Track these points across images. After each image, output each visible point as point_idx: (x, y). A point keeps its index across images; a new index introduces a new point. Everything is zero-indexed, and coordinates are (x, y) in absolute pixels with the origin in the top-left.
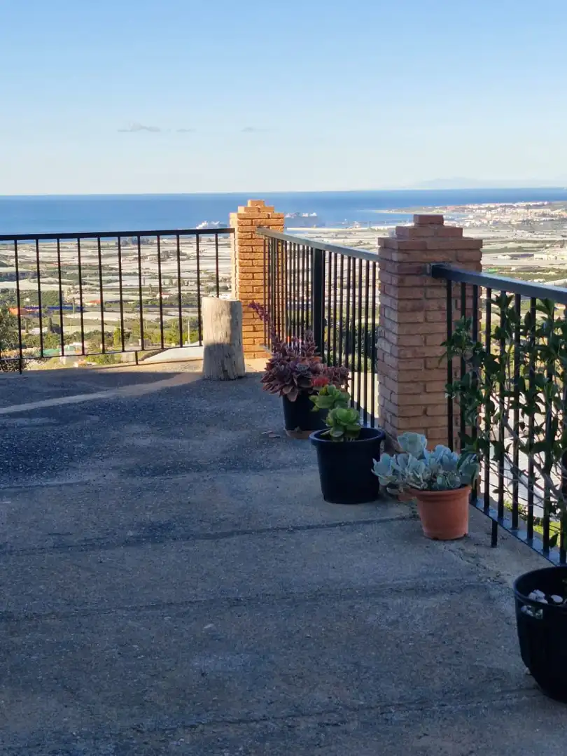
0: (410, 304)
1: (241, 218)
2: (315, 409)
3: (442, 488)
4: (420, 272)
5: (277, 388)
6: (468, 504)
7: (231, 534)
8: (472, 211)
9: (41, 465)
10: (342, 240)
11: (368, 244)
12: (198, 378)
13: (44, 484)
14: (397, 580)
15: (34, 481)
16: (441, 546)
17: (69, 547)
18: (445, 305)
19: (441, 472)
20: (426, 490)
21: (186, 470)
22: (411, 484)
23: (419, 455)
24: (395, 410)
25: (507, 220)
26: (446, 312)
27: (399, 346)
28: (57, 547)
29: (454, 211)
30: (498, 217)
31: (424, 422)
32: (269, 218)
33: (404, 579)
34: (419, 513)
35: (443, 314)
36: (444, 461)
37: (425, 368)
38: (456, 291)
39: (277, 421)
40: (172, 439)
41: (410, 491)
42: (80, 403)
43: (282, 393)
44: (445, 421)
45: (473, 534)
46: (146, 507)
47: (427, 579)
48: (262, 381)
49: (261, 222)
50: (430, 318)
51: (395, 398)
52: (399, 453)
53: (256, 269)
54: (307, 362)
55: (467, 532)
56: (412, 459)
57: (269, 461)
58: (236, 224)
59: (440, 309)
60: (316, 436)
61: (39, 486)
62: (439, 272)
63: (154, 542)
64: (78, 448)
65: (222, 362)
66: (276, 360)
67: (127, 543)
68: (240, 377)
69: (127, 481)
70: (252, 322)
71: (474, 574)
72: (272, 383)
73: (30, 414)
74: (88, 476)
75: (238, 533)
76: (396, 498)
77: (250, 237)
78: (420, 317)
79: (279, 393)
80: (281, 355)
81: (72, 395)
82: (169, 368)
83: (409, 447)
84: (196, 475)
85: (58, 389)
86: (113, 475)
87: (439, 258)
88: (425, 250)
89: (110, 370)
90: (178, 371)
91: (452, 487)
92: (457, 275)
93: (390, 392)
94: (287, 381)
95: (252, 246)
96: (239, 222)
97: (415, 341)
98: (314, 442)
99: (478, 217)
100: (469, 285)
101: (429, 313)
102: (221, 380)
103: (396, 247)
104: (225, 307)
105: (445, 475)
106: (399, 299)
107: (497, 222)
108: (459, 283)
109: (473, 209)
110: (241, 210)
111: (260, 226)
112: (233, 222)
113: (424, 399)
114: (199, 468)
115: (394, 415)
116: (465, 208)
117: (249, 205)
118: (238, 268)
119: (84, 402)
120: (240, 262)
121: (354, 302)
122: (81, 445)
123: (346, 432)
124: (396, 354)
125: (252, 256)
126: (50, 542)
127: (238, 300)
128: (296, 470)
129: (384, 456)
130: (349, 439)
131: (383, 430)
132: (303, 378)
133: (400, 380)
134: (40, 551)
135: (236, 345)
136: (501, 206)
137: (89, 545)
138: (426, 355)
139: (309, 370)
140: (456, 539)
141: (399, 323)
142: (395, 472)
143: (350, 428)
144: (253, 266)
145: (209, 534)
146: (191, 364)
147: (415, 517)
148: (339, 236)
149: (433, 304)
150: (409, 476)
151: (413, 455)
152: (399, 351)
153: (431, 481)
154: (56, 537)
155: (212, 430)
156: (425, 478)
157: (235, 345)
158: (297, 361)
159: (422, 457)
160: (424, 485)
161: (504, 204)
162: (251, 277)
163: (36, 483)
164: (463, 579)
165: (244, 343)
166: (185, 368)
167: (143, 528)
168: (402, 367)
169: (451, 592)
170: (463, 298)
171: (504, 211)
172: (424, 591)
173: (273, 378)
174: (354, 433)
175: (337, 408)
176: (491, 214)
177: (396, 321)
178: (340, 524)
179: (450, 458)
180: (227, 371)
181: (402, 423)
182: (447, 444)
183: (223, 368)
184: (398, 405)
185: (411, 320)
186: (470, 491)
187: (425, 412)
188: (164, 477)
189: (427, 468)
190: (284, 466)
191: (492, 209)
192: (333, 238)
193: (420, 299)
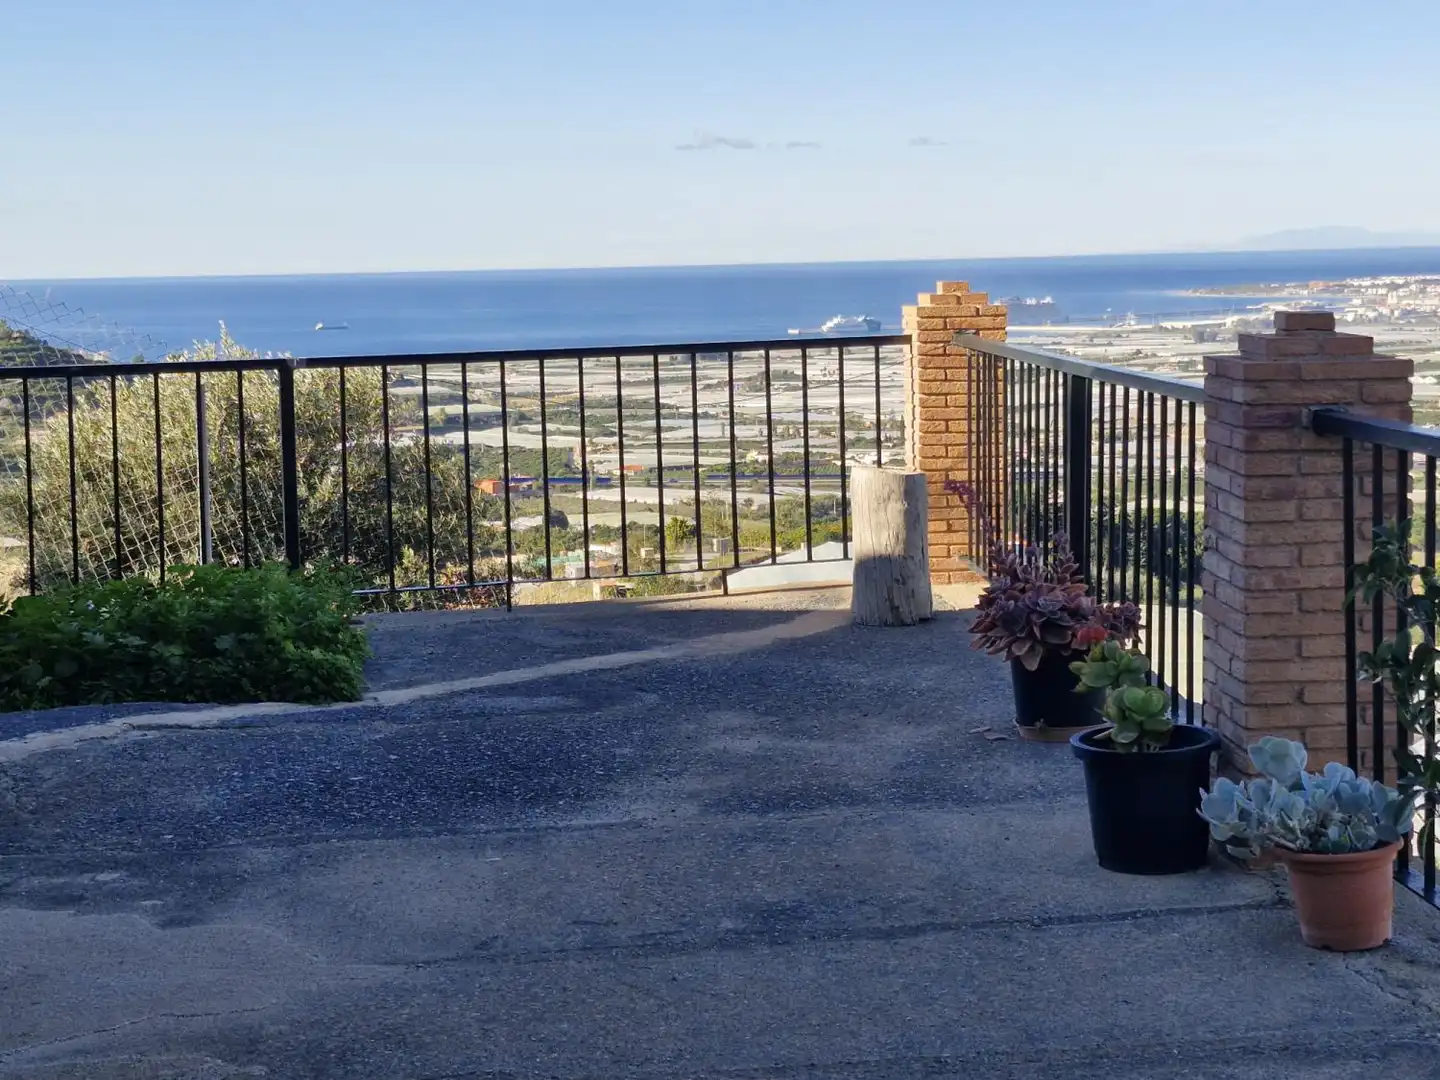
0: (1267, 486)
1: (924, 314)
2: (1079, 688)
3: (1338, 848)
4: (1289, 422)
5: (1001, 644)
6: (1392, 880)
7: (918, 930)
8: (1359, 291)
9: (554, 788)
10: (1104, 348)
11: (1154, 355)
12: (843, 623)
13: (561, 824)
14: (1253, 1029)
15: (539, 817)
16: (1338, 963)
17: (612, 948)
18: (1339, 487)
19: (1337, 815)
20: (1307, 852)
21: (829, 801)
22: (1277, 839)
23: (1290, 783)
24: (1240, 692)
25: (1428, 309)
26: (1342, 502)
27: (1247, 567)
28: (590, 949)
29: (1324, 290)
30: (1411, 302)
31: (1298, 715)
32: (978, 315)
33: (1267, 1027)
34: (1290, 896)
35: (1335, 505)
36: (1344, 795)
37: (1300, 610)
38: (1363, 460)
39: (1000, 706)
40: (797, 741)
41: (1275, 852)
42: (621, 669)
43: (1010, 652)
44: (1340, 714)
45: (1403, 941)
46: (755, 873)
47: (1316, 1031)
48: (972, 631)
49: (961, 323)
50: (1310, 514)
51: (1239, 668)
52: (1249, 776)
53: (951, 412)
54: (1059, 594)
55: (1390, 936)
56: (1277, 789)
57: (986, 785)
58: (916, 326)
59: (1329, 494)
60: (1083, 739)
61: (552, 828)
62: (1326, 423)
63: (773, 943)
64: (624, 756)
65: (890, 590)
66: (999, 589)
67: (723, 943)
68: (924, 620)
69: (717, 821)
70: (945, 513)
71: (1408, 1020)
72: (989, 634)
73: (530, 689)
74: (641, 811)
75: (934, 927)
76: (1242, 865)
77: (941, 351)
78: (1289, 509)
79: (1004, 653)
80: (1009, 581)
81: (604, 653)
82: (785, 602)
83: (1272, 767)
84: (848, 812)
85: (577, 642)
86: (690, 809)
87: (1328, 394)
88: (1299, 381)
89: (675, 606)
90: (803, 607)
91: (1359, 845)
92: (1362, 429)
93: (1229, 656)
94: (1021, 631)
95: (945, 368)
96: (920, 325)
97: (1279, 558)
98: (1079, 753)
99: (1372, 303)
100: (1389, 448)
101: (1308, 503)
102: (886, 625)
103: (1240, 375)
104: (895, 486)
105: (1345, 823)
106: (1248, 477)
107: (1409, 312)
108: (1369, 445)
109: (1360, 286)
110: (924, 300)
111: (960, 331)
112: (909, 321)
113: (1295, 671)
114: (852, 798)
115: (1237, 700)
116: (1345, 286)
117: (940, 291)
118: (918, 410)
119: (628, 667)
120: (920, 399)
121: (1125, 466)
122: (626, 751)
123: (1143, 733)
124: (1241, 584)
125: (946, 387)
126: (577, 938)
127: (919, 471)
128: (1039, 804)
129: (1220, 784)
130: (1149, 747)
131: (1216, 730)
132: (1050, 626)
133: (1249, 634)
134: (558, 955)
135: (917, 560)
136: (1416, 281)
137: (652, 945)
138: (1301, 586)
139: (1063, 609)
140: (1368, 950)
141: (1249, 523)
142: (1243, 815)
143: (1149, 726)
144: (947, 406)
145: (879, 928)
146: (828, 593)
147: (1281, 902)
148: (1096, 341)
149: (1314, 486)
150: (1271, 824)
151: (1279, 781)
152: (1247, 579)
153: (1315, 834)
154: (587, 929)
155: (872, 723)
156: (1304, 827)
157: (912, 558)
158: (1038, 591)
159: (1297, 786)
160: (1303, 841)
161: (1422, 277)
162: (943, 428)
163: (543, 823)
164: (1385, 1031)
165: (930, 554)
166: (818, 601)
167: (751, 915)
168: (1255, 606)
169: (1365, 1056)
170: (1378, 473)
171: (1423, 291)
172: (1309, 1052)
173: (992, 626)
174: (1158, 735)
175: (1125, 686)
176: (1398, 297)
177: (1242, 517)
178: (1133, 915)
179: (1356, 788)
180: (898, 608)
181: (1254, 719)
182: (1346, 759)
183: (891, 600)
184: (1246, 682)
185: (1272, 516)
186: (1394, 856)
187: (1300, 696)
188: (788, 816)
189: (1310, 808)
190: (1017, 796)
191: (1399, 286)
192: (1085, 345)
193: (1289, 476)
